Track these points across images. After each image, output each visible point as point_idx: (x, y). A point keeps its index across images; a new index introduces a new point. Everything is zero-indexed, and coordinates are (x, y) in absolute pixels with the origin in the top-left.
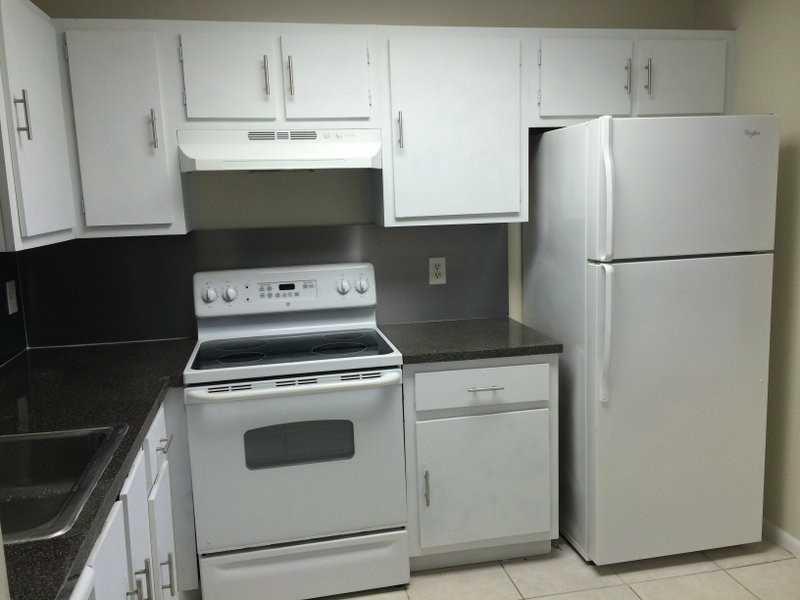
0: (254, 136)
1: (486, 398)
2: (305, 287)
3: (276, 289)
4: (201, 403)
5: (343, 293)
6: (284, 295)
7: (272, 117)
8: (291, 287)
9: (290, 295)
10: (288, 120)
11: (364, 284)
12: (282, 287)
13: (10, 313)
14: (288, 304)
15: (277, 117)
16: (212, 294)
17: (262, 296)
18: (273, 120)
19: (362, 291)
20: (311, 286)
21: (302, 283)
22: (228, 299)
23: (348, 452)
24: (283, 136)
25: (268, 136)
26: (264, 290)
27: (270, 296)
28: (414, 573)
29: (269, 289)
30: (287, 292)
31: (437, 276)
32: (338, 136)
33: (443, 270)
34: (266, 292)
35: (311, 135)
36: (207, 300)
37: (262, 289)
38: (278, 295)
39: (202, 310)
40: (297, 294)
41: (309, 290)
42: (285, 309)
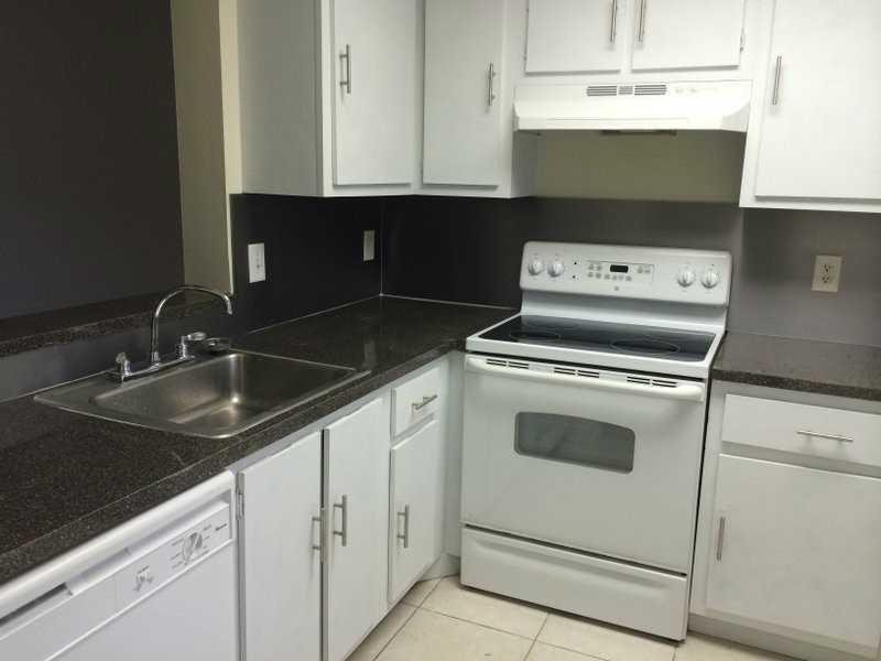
0: (594, 91)
1: (825, 448)
2: (640, 271)
3: (606, 269)
4: (478, 372)
5: (684, 284)
6: (615, 278)
7: (617, 68)
8: (624, 269)
9: (621, 278)
10: (635, 71)
11: (713, 277)
12: (614, 268)
13: (365, 259)
14: (617, 289)
15: (622, 68)
16: (538, 266)
17: (590, 275)
18: (617, 72)
19: (708, 286)
20: (648, 272)
21: (637, 267)
22: (553, 274)
23: (625, 465)
24: (626, 91)
25: (608, 91)
26: (594, 269)
27: (598, 276)
28: (690, 632)
29: (599, 268)
30: (618, 274)
31: (826, 280)
32: (693, 91)
33: (836, 272)
34: (595, 272)
35: (660, 90)
36: (532, 272)
37: (591, 268)
38: (607, 277)
39: (527, 282)
40: (629, 279)
41: (643, 275)
42: (611, 292)
